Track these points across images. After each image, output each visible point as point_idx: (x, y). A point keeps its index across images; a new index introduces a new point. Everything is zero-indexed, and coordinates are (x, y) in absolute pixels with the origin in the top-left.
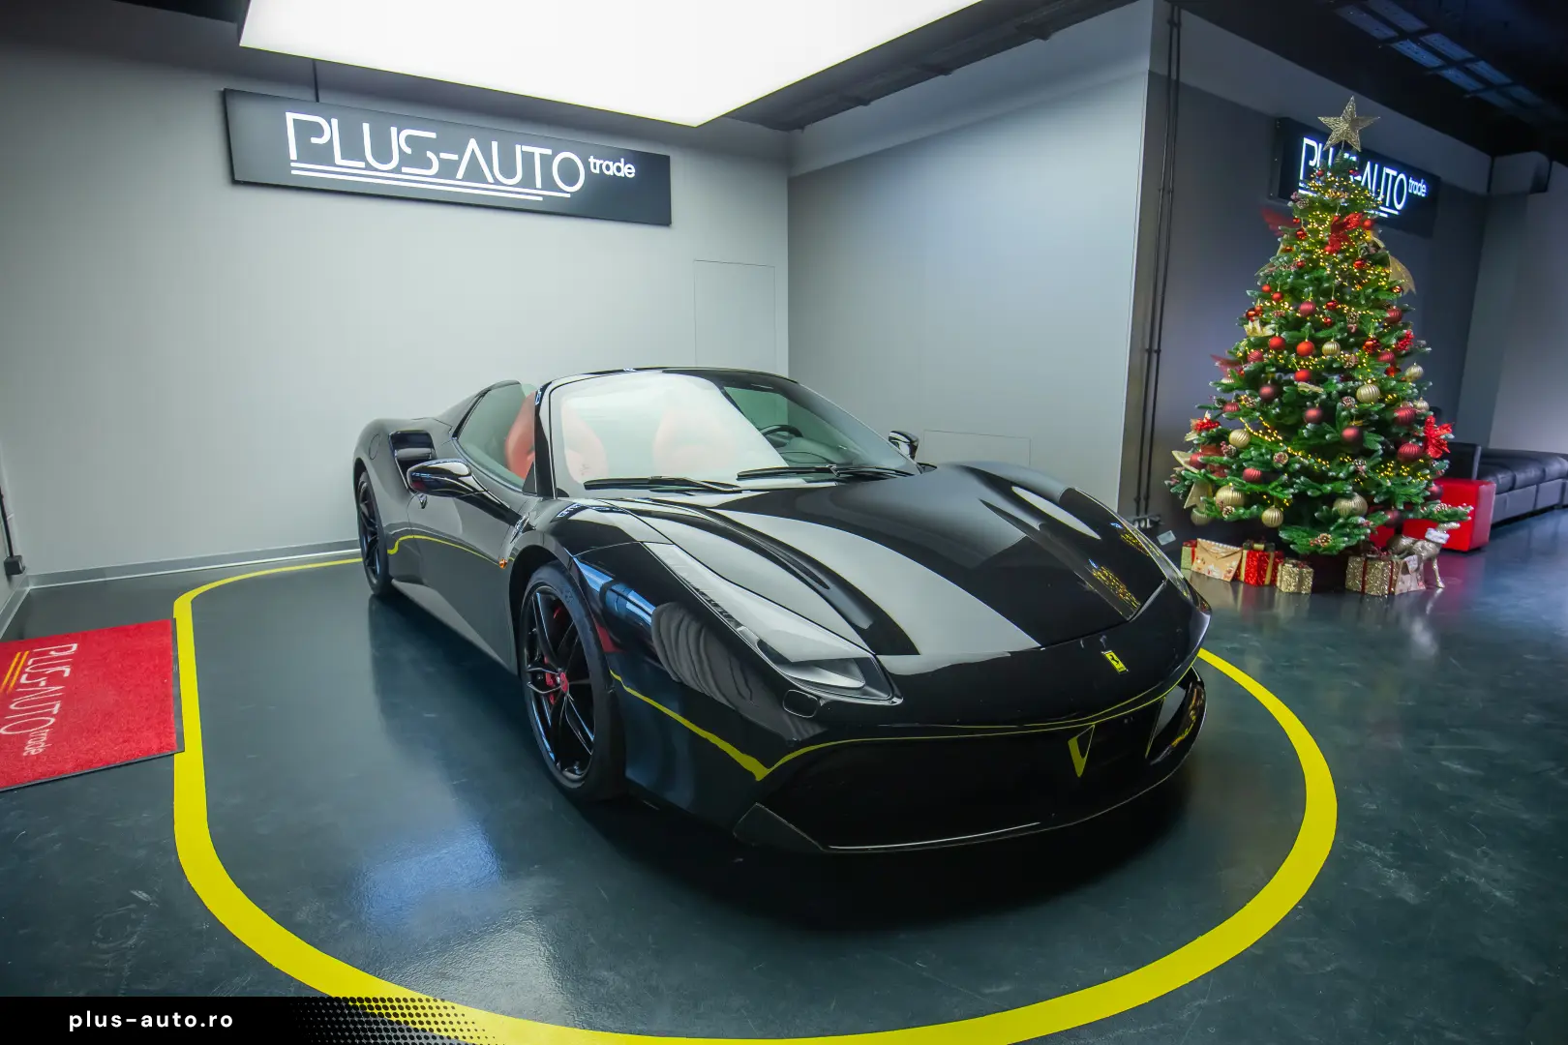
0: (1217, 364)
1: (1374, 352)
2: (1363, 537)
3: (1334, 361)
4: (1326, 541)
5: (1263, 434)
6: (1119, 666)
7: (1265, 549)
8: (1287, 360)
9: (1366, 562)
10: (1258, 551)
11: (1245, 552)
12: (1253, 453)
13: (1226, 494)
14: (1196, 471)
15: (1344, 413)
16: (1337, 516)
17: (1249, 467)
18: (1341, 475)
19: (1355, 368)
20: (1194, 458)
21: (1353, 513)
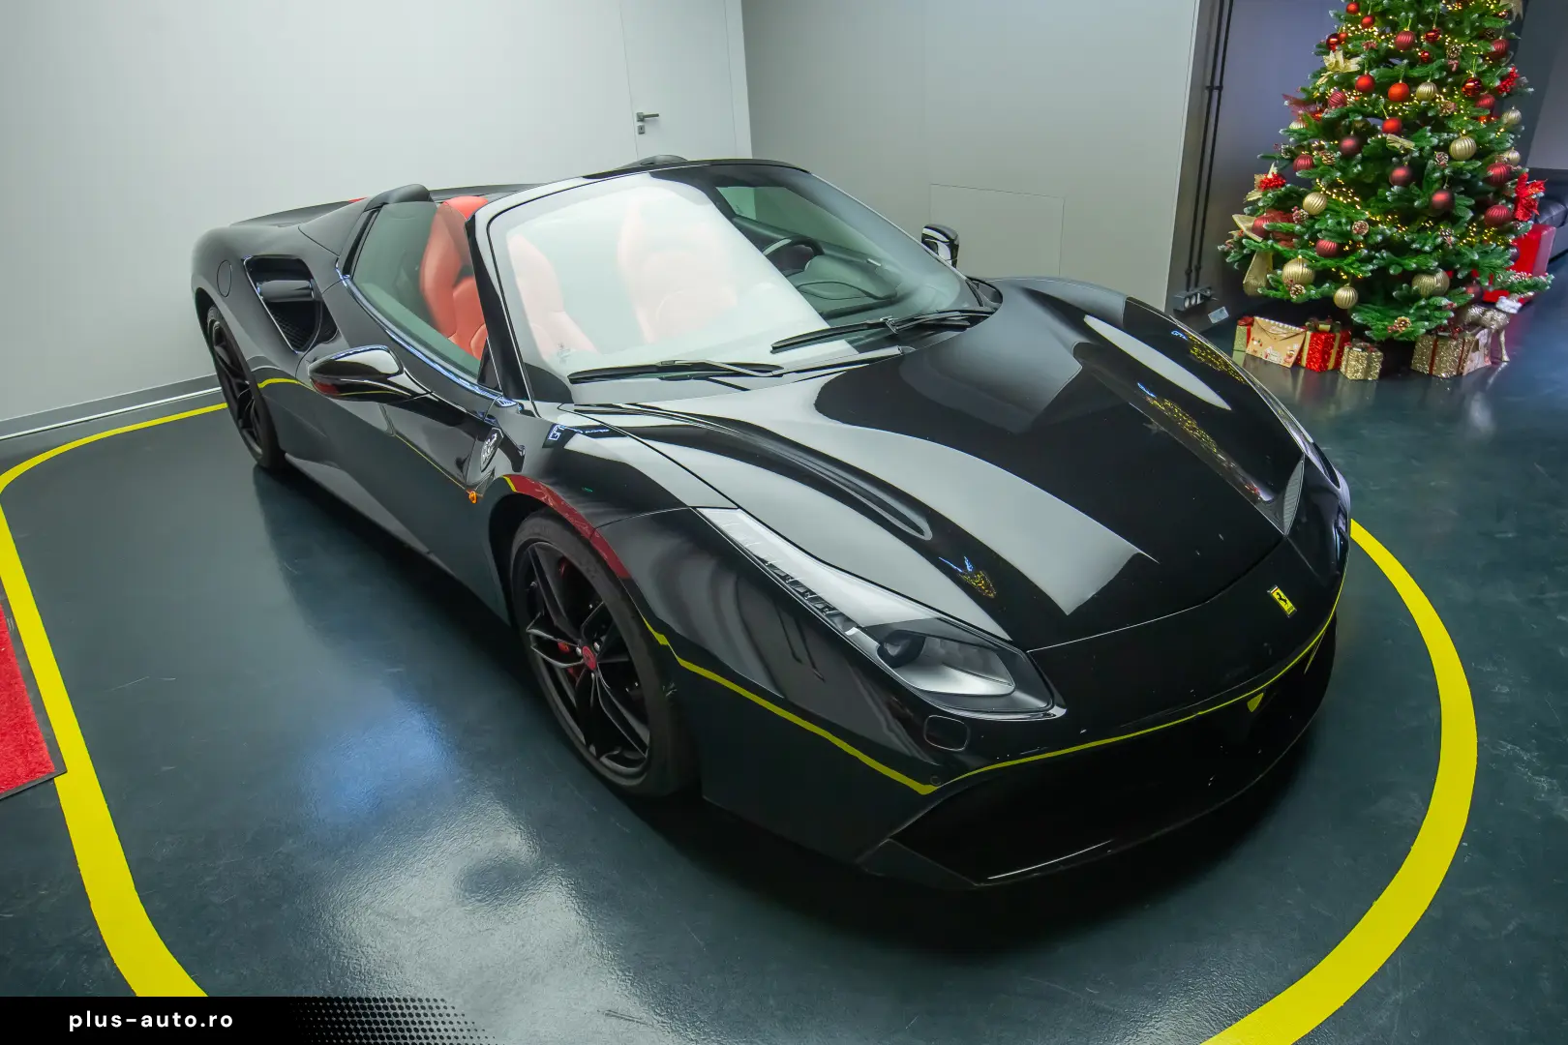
0: (1286, 103)
1: (1474, 96)
2: (1445, 322)
3: (1428, 108)
4: (1404, 326)
5: (1338, 195)
6: (1288, 606)
7: (1331, 331)
8: (1374, 104)
9: (1436, 341)
10: (1323, 332)
11: (1309, 333)
12: (1330, 221)
13: (1294, 269)
14: (1259, 239)
15: (1437, 175)
16: (1417, 297)
17: (1324, 238)
18: (1427, 248)
19: (1451, 117)
20: (1259, 223)
21: (1435, 293)
